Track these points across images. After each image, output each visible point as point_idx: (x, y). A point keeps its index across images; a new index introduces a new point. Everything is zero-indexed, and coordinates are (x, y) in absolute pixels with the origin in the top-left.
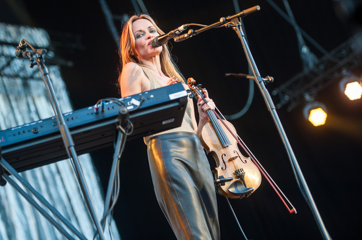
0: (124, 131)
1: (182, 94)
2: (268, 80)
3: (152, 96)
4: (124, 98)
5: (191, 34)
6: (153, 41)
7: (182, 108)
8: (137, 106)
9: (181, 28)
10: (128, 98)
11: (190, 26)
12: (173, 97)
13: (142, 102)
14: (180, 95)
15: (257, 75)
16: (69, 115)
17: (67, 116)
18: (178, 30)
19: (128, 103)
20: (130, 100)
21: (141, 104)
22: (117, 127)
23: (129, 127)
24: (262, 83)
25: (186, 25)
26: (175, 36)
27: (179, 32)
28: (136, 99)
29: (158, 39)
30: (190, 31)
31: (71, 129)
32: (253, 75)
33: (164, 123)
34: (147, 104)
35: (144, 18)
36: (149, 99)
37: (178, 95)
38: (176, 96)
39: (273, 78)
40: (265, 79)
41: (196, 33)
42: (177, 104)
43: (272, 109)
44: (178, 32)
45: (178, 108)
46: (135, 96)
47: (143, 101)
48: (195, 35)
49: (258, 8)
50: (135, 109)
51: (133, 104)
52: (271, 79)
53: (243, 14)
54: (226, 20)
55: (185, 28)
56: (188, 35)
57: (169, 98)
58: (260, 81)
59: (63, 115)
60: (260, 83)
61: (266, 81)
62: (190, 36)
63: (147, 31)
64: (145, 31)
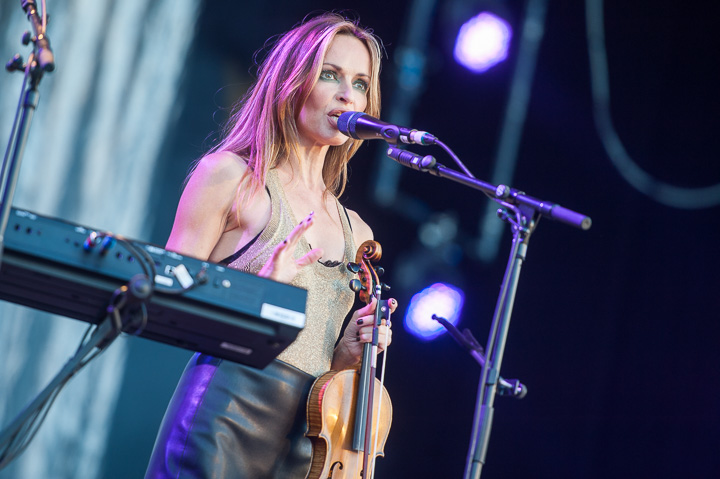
0: (119, 323)
1: (293, 319)
2: (513, 390)
3: (227, 284)
4: (167, 251)
5: (427, 167)
6: (345, 115)
7: (277, 345)
8: (181, 286)
9: (418, 136)
10: (174, 256)
11: (438, 146)
12: (269, 312)
13: (199, 283)
14: (287, 317)
15: (493, 359)
16: (27, 218)
17: (20, 217)
18: (408, 136)
19: (168, 268)
20: (176, 263)
21: (192, 288)
22: (110, 309)
23: (136, 321)
24: (493, 390)
25: (432, 138)
26: (394, 141)
27: (409, 139)
28: (188, 270)
29: (359, 120)
30: (428, 160)
31: (9, 251)
32: (484, 352)
33: (225, 345)
34: (206, 294)
35: (364, 41)
36: (216, 286)
37: (282, 316)
38: (277, 314)
39: (525, 391)
40: (504, 383)
41: (438, 171)
42: (269, 331)
43: (474, 461)
44: (405, 138)
45: (270, 340)
46: (190, 262)
47: (202, 283)
48: (433, 173)
49: (586, 223)
50: (176, 290)
51: (175, 278)
52: (520, 389)
54: (511, 196)
55: (424, 140)
56: (420, 162)
57: (260, 309)
58: (490, 381)
59: (14, 210)
60: (488, 385)
61: (506, 389)
62: (422, 167)
63: (349, 79)
64: (347, 77)
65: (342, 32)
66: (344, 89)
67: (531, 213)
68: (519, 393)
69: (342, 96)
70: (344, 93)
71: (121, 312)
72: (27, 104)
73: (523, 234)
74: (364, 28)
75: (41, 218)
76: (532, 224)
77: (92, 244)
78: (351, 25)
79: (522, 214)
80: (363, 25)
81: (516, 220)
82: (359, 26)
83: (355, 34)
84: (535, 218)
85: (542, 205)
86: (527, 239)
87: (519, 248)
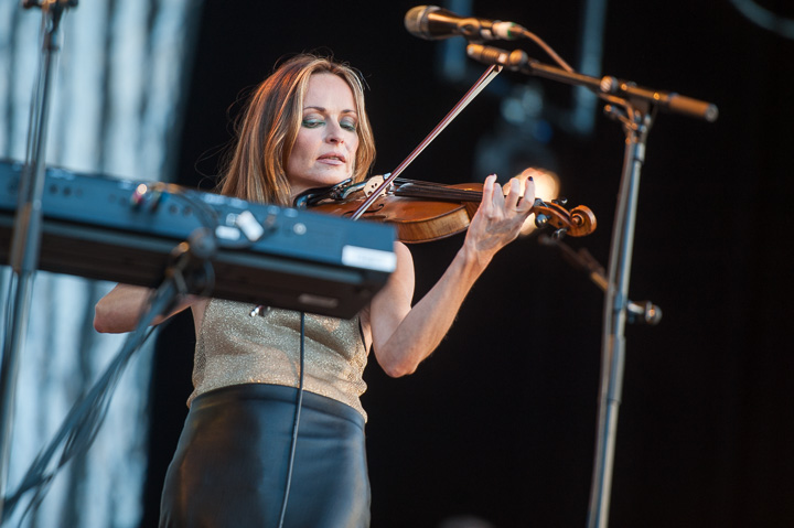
0: (182, 285)
1: (381, 261)
2: (644, 315)
3: (300, 229)
5: (517, 64)
7: (365, 294)
8: (249, 238)
9: (503, 28)
12: (354, 256)
13: (269, 232)
15: (617, 282)
16: (63, 179)
17: (56, 178)
18: (491, 29)
19: (230, 218)
20: (239, 211)
21: (262, 238)
22: (170, 271)
24: (621, 318)
25: (519, 29)
27: (492, 35)
28: (255, 216)
30: (517, 56)
31: (47, 218)
32: (606, 274)
33: (305, 298)
34: (278, 244)
36: (287, 233)
39: (659, 314)
40: (634, 308)
41: (531, 68)
42: (354, 278)
44: (488, 32)
45: (357, 289)
47: (273, 231)
49: (709, 111)
50: (243, 243)
51: (240, 229)
52: (653, 313)
53: (666, 106)
54: (619, 90)
55: (511, 33)
56: (508, 60)
57: (340, 254)
58: (617, 306)
59: (48, 171)
60: (615, 313)
61: (636, 315)
62: (512, 65)
63: (335, 118)
64: (331, 116)
65: (317, 70)
66: (332, 129)
67: (645, 106)
68: (653, 318)
69: (331, 137)
70: (332, 133)
71: (185, 274)
72: (49, 47)
73: (638, 133)
74: (339, 63)
75: (80, 176)
76: (648, 120)
77: (142, 201)
78: (324, 62)
79: (635, 109)
80: (338, 60)
81: (627, 116)
82: (334, 61)
83: (331, 70)
84: (650, 112)
85: (656, 96)
86: (643, 137)
87: (636, 150)
